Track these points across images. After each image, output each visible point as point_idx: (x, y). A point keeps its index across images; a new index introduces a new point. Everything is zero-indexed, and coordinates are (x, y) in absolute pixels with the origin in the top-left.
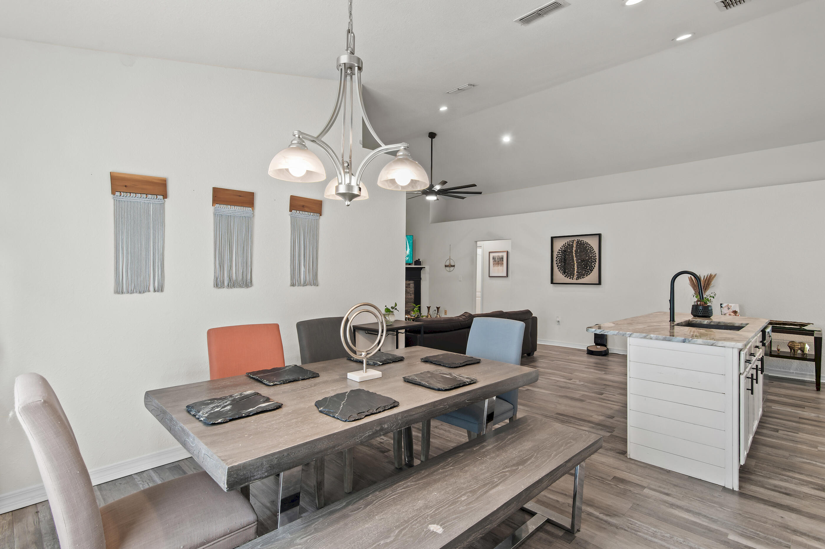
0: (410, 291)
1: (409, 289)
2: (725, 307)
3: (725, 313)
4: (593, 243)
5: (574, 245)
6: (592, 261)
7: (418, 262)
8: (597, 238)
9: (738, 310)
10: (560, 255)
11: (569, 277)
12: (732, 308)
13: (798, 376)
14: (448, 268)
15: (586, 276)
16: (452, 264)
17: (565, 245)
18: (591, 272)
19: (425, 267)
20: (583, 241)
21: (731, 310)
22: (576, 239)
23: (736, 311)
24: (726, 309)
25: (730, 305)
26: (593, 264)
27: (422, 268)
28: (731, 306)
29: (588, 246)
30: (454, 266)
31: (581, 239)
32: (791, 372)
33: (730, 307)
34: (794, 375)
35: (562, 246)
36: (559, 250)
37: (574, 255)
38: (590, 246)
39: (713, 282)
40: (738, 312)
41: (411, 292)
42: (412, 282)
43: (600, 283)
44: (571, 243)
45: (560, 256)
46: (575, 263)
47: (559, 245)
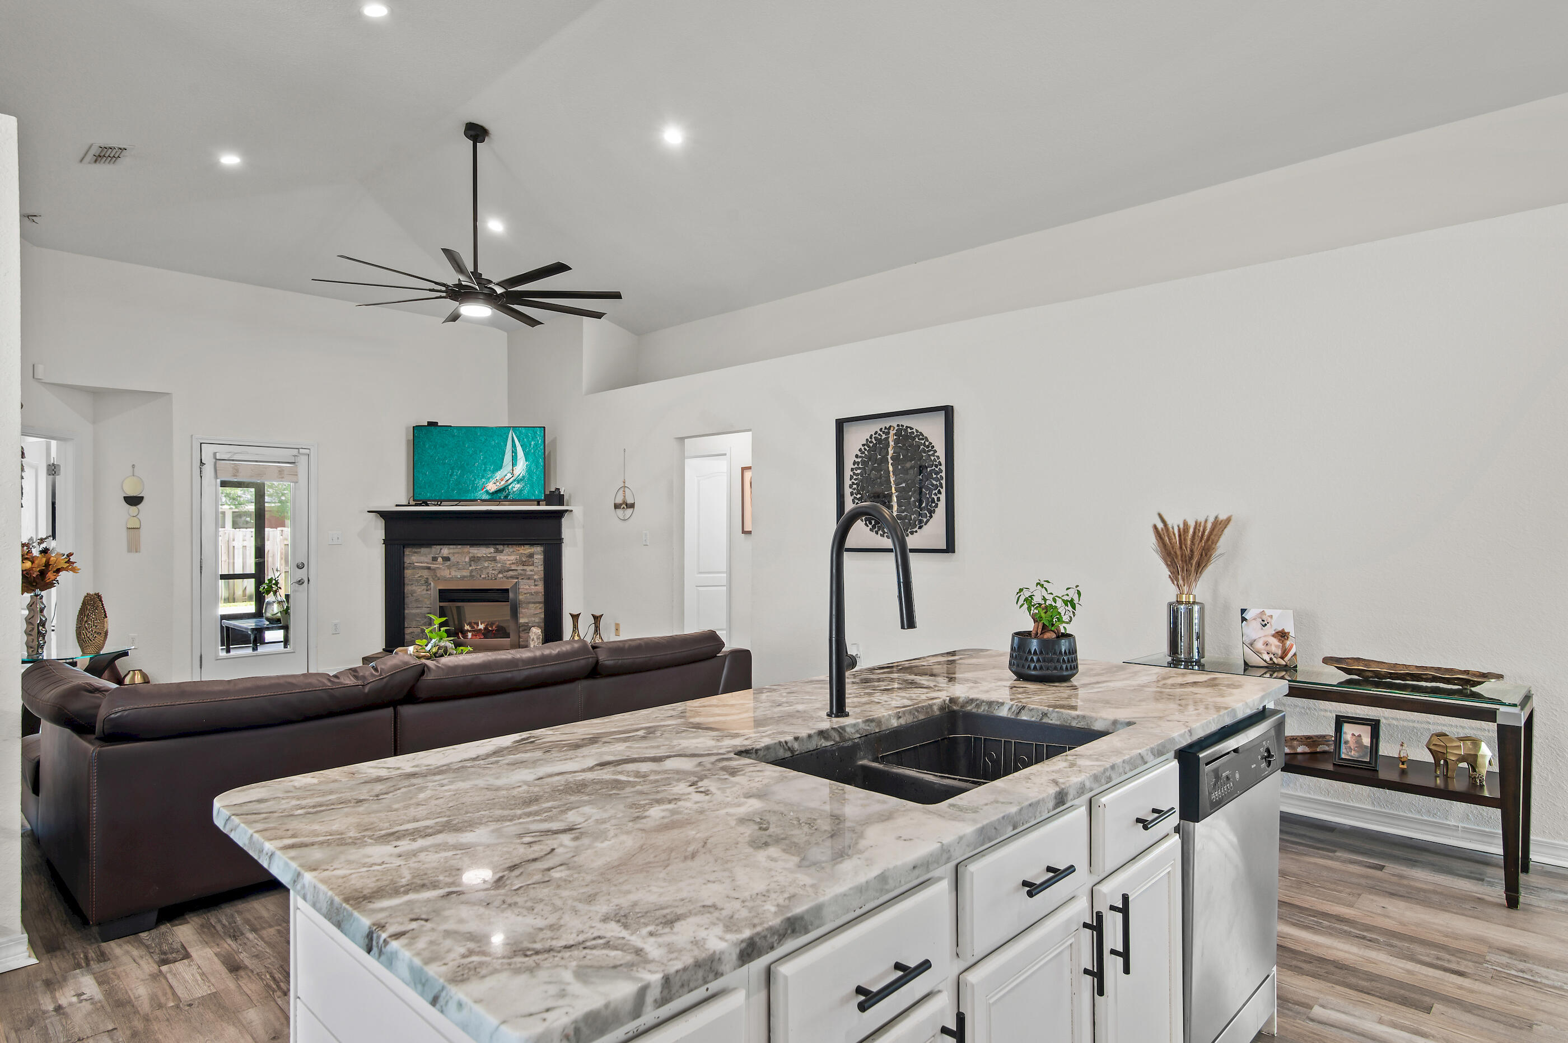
0: (531, 573)
1: (531, 568)
2: (1255, 619)
3: (1254, 637)
4: (932, 430)
5: (891, 440)
6: (933, 485)
7: (557, 497)
8: (940, 419)
9: (1290, 628)
10: (859, 468)
11: (880, 532)
12: (1273, 621)
13: (1471, 840)
14: (620, 512)
15: (920, 528)
16: (630, 501)
17: (871, 442)
18: (931, 517)
19: (572, 511)
20: (911, 428)
21: (1270, 630)
22: (894, 422)
23: (1286, 631)
24: (1256, 624)
25: (1268, 612)
26: (936, 494)
27: (566, 511)
28: (1271, 616)
29: (923, 442)
30: (632, 506)
31: (906, 422)
32: (1449, 825)
33: (1269, 620)
34: (1460, 834)
35: (863, 445)
36: (857, 456)
37: (891, 468)
38: (927, 443)
39: (1223, 544)
40: (1292, 634)
41: (536, 577)
42: (539, 549)
43: (950, 548)
44: (884, 436)
45: (859, 471)
46: (893, 491)
47: (857, 439)
